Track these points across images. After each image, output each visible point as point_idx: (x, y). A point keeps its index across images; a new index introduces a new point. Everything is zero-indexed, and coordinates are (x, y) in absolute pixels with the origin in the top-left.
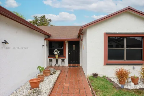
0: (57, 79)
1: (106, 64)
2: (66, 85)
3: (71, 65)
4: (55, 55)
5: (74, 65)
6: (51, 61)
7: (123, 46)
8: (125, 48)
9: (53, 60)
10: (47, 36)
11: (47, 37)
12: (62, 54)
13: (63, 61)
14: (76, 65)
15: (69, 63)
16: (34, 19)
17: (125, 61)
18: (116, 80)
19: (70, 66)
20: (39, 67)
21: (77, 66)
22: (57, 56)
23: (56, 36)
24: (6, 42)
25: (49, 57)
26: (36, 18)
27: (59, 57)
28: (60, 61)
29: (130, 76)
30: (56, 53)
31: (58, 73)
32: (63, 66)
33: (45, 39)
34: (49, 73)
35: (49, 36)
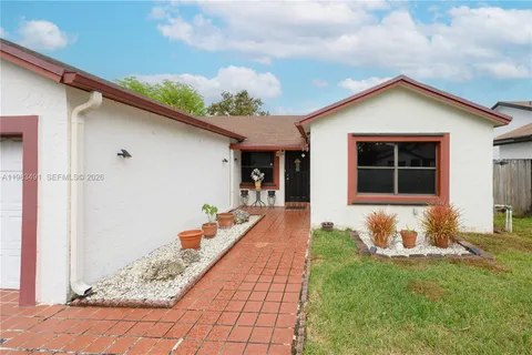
0: (246, 233)
1: (353, 202)
2: (259, 245)
3: (291, 204)
4: (254, 182)
5: (297, 204)
6: (245, 194)
7: (391, 163)
8: (396, 167)
9: (250, 192)
10: (236, 141)
11: (234, 141)
12: (269, 180)
13: (272, 194)
14: (302, 204)
15: (287, 200)
16: (221, 98)
17: (396, 196)
18: (367, 238)
19: (288, 207)
20: (204, 208)
21: (304, 208)
22: (258, 185)
23: (256, 141)
24: (125, 154)
25: (241, 186)
26: (226, 96)
27: (263, 186)
28: (265, 194)
29: (399, 230)
30: (255, 178)
31: (253, 220)
32: (272, 207)
33: (232, 146)
34: (229, 219)
35: (240, 139)
